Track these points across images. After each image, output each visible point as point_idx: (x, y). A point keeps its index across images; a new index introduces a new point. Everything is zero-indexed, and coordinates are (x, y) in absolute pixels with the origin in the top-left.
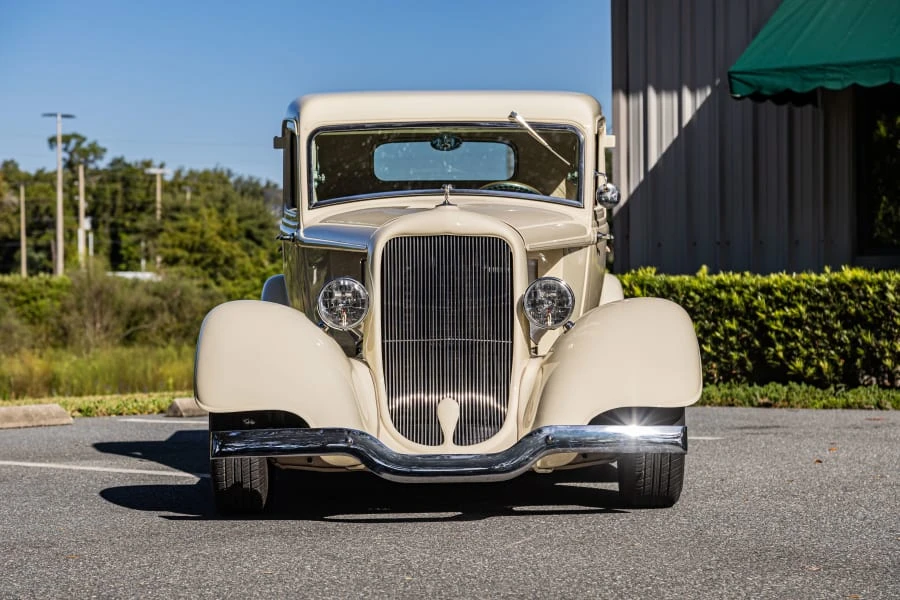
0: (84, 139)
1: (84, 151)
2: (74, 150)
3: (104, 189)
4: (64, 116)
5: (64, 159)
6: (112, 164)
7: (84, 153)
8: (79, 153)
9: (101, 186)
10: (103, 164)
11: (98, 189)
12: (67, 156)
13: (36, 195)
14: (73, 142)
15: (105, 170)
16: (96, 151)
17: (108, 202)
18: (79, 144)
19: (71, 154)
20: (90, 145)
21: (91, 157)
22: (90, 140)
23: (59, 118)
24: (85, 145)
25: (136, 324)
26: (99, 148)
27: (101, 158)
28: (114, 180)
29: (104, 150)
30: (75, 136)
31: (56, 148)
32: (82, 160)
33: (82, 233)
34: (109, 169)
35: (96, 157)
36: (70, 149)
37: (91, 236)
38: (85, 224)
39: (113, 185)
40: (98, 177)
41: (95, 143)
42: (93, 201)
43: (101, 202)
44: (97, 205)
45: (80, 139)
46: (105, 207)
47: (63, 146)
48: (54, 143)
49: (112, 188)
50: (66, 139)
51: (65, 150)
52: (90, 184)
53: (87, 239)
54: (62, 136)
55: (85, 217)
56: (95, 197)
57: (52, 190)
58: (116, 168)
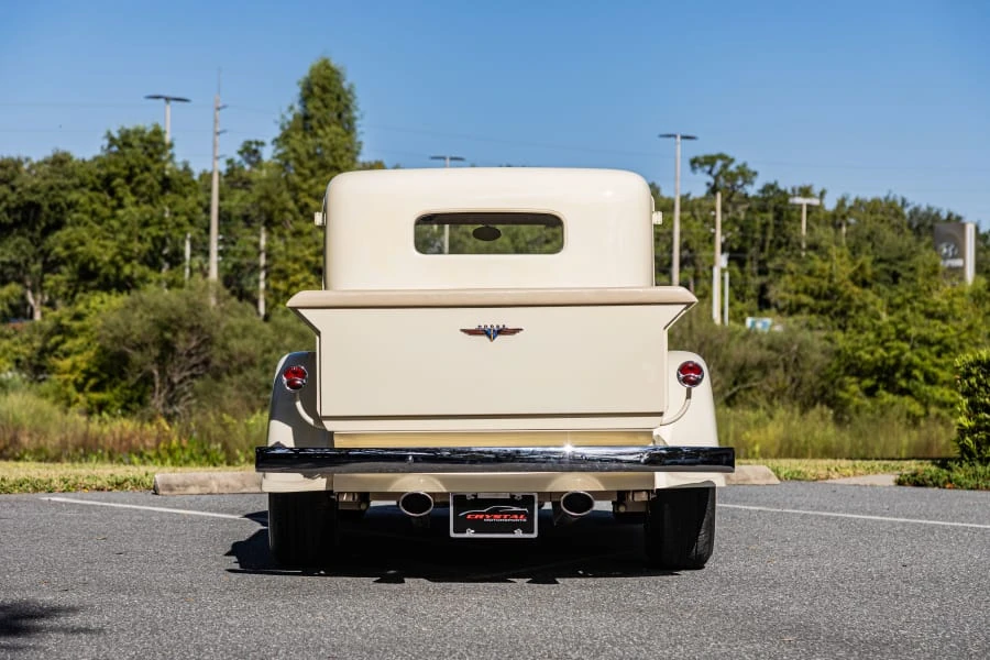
0: (732, 161)
1: (731, 174)
2: (720, 173)
3: (754, 221)
4: (683, 137)
5: (708, 184)
6: (763, 191)
7: (732, 177)
9: (750, 217)
10: (752, 190)
11: (746, 220)
12: (711, 180)
14: (719, 163)
15: (755, 198)
16: (746, 175)
17: (758, 235)
18: (725, 166)
19: (716, 178)
20: (738, 168)
21: (740, 182)
22: (739, 162)
23: (679, 139)
24: (732, 168)
25: (745, 381)
26: (749, 171)
27: (752, 183)
28: (765, 210)
29: (755, 174)
30: (722, 157)
31: (699, 171)
32: (729, 185)
33: (717, 272)
34: (761, 195)
35: (745, 182)
36: (715, 172)
37: (727, 275)
38: (722, 261)
39: (764, 215)
40: (746, 206)
41: (745, 165)
42: (741, 234)
43: (750, 235)
44: (744, 238)
45: (728, 160)
46: (753, 241)
47: (707, 168)
48: (697, 165)
49: (762, 218)
50: (710, 160)
51: (710, 172)
52: (738, 214)
53: (723, 279)
54: (706, 157)
55: (723, 251)
56: (742, 229)
57: (691, 221)
58: (766, 195)
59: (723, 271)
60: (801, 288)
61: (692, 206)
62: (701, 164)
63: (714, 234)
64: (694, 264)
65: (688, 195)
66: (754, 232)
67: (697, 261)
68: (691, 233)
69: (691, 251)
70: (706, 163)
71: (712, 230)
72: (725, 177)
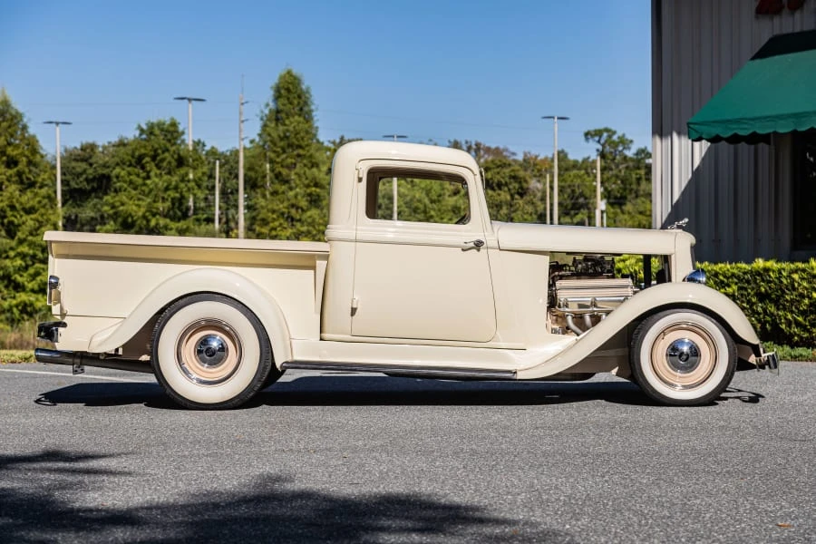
0: (614, 133)
1: (613, 142)
2: (606, 141)
3: (631, 176)
5: (598, 150)
6: (637, 154)
7: (615, 145)
9: (628, 172)
10: (630, 153)
11: (625, 176)
12: (600, 147)
13: (572, 181)
14: (605, 135)
15: (631, 159)
16: (625, 142)
17: (634, 187)
18: (610, 137)
19: (603, 146)
20: (619, 138)
21: (620, 148)
22: (620, 133)
23: (556, 119)
24: (615, 138)
26: (627, 140)
27: (629, 148)
28: (639, 168)
29: (631, 141)
30: (607, 130)
31: (591, 141)
32: (612, 150)
33: (598, 213)
34: (635, 157)
35: (624, 148)
36: (602, 141)
37: (605, 215)
38: (602, 205)
39: (638, 171)
40: (624, 166)
41: (624, 135)
42: (621, 186)
43: (628, 186)
44: (625, 189)
45: (611, 132)
46: (631, 190)
47: (597, 138)
48: (589, 137)
49: (637, 174)
50: (599, 133)
51: (599, 142)
52: (620, 171)
53: (602, 218)
54: (595, 131)
55: (602, 199)
56: (622, 182)
57: (586, 176)
58: (639, 157)
59: (602, 212)
61: (586, 166)
62: (593, 136)
63: (595, 187)
64: (589, 209)
65: (589, 158)
66: (631, 184)
67: (590, 206)
68: (586, 186)
69: (586, 198)
70: (596, 135)
71: (594, 183)
72: (609, 145)
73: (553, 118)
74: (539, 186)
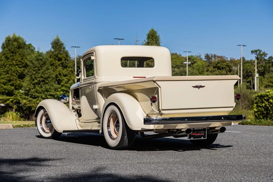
0: (261, 51)
1: (261, 54)
2: (258, 54)
3: (267, 66)
4: (243, 46)
5: (256, 57)
6: (269, 58)
7: (262, 55)
8: (260, 55)
10: (266, 58)
11: (265, 65)
12: (256, 56)
13: (247, 67)
14: (258, 52)
15: (267, 60)
16: (265, 54)
18: (260, 52)
19: (257, 55)
20: (263, 53)
21: (263, 56)
22: (263, 51)
24: (261, 53)
26: (265, 53)
27: (266, 56)
28: (269, 63)
29: (267, 54)
30: (259, 50)
31: (253, 54)
32: (261, 57)
33: (256, 78)
34: (268, 59)
35: (265, 56)
36: (257, 54)
37: (258, 79)
38: (257, 75)
39: (269, 64)
40: (265, 62)
41: (264, 52)
42: (264, 69)
43: (266, 69)
44: (265, 70)
45: (260, 51)
46: (267, 70)
47: (255, 53)
48: (253, 52)
49: (269, 65)
50: (256, 51)
51: (256, 54)
52: (263, 64)
53: (257, 80)
54: (255, 51)
55: (257, 73)
56: (264, 68)
57: (251, 66)
58: (270, 59)
59: (257, 78)
60: (269, 81)
61: (251, 62)
62: (254, 52)
63: (255, 69)
64: (252, 76)
65: (252, 60)
66: (267, 68)
67: (253, 76)
68: (251, 69)
69: (251, 73)
70: (255, 52)
71: (255, 68)
72: (259, 55)
73: (241, 45)
74: (236, 69)
